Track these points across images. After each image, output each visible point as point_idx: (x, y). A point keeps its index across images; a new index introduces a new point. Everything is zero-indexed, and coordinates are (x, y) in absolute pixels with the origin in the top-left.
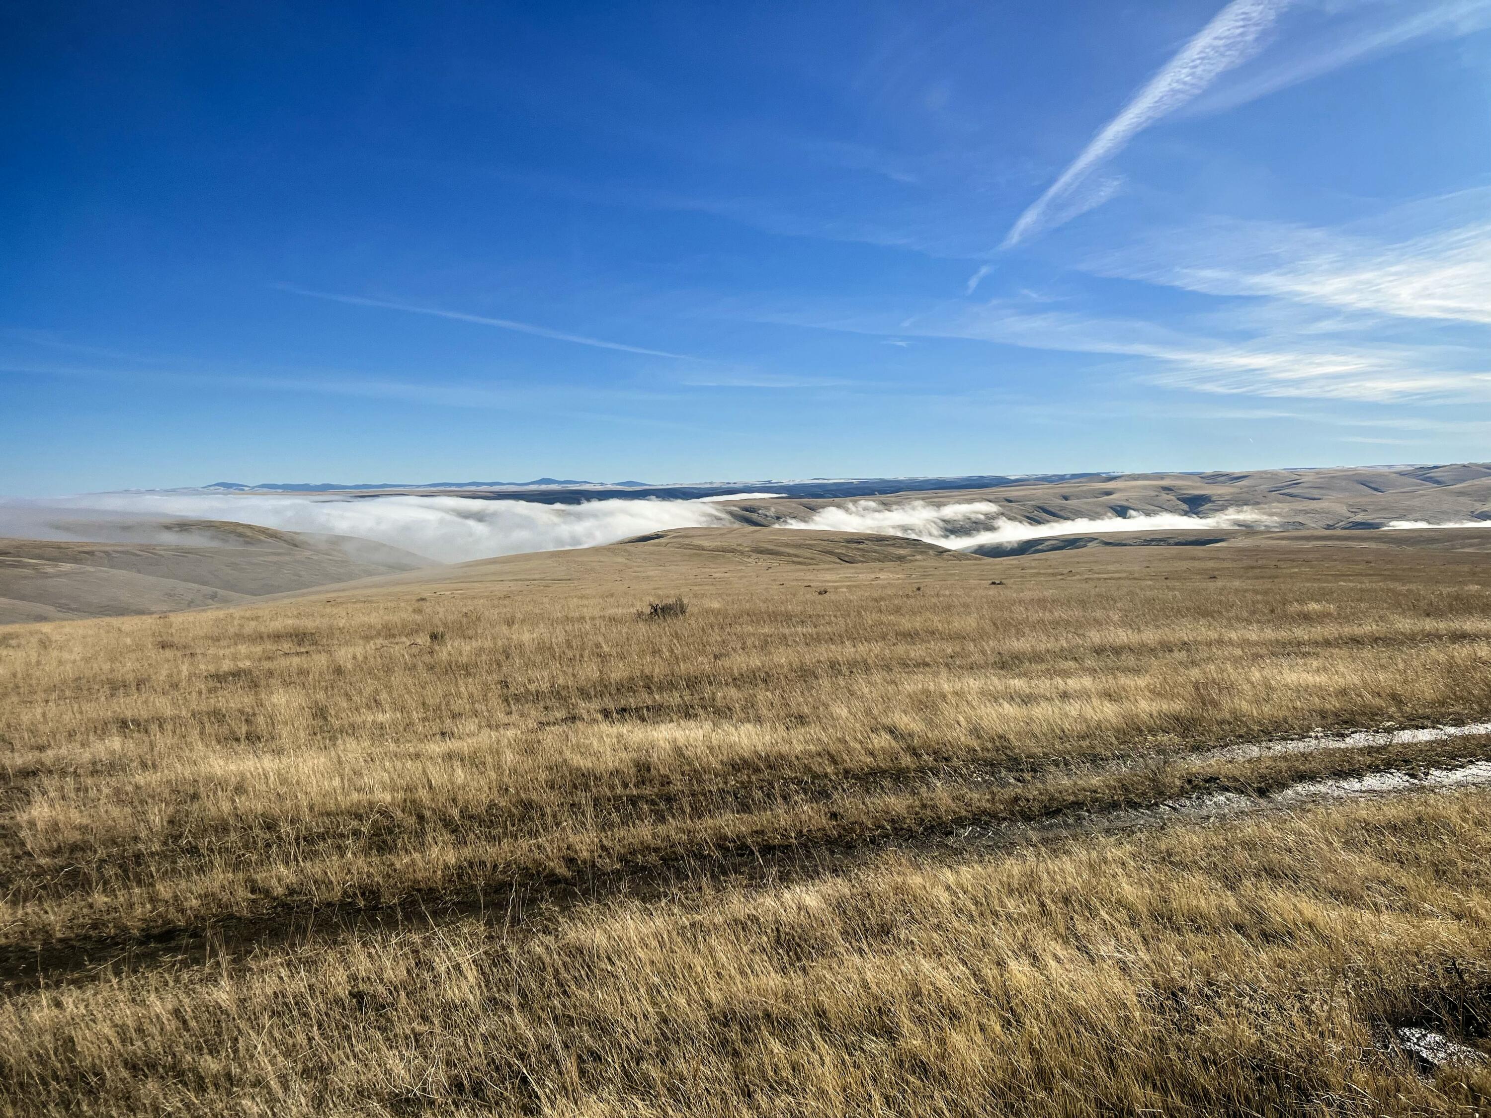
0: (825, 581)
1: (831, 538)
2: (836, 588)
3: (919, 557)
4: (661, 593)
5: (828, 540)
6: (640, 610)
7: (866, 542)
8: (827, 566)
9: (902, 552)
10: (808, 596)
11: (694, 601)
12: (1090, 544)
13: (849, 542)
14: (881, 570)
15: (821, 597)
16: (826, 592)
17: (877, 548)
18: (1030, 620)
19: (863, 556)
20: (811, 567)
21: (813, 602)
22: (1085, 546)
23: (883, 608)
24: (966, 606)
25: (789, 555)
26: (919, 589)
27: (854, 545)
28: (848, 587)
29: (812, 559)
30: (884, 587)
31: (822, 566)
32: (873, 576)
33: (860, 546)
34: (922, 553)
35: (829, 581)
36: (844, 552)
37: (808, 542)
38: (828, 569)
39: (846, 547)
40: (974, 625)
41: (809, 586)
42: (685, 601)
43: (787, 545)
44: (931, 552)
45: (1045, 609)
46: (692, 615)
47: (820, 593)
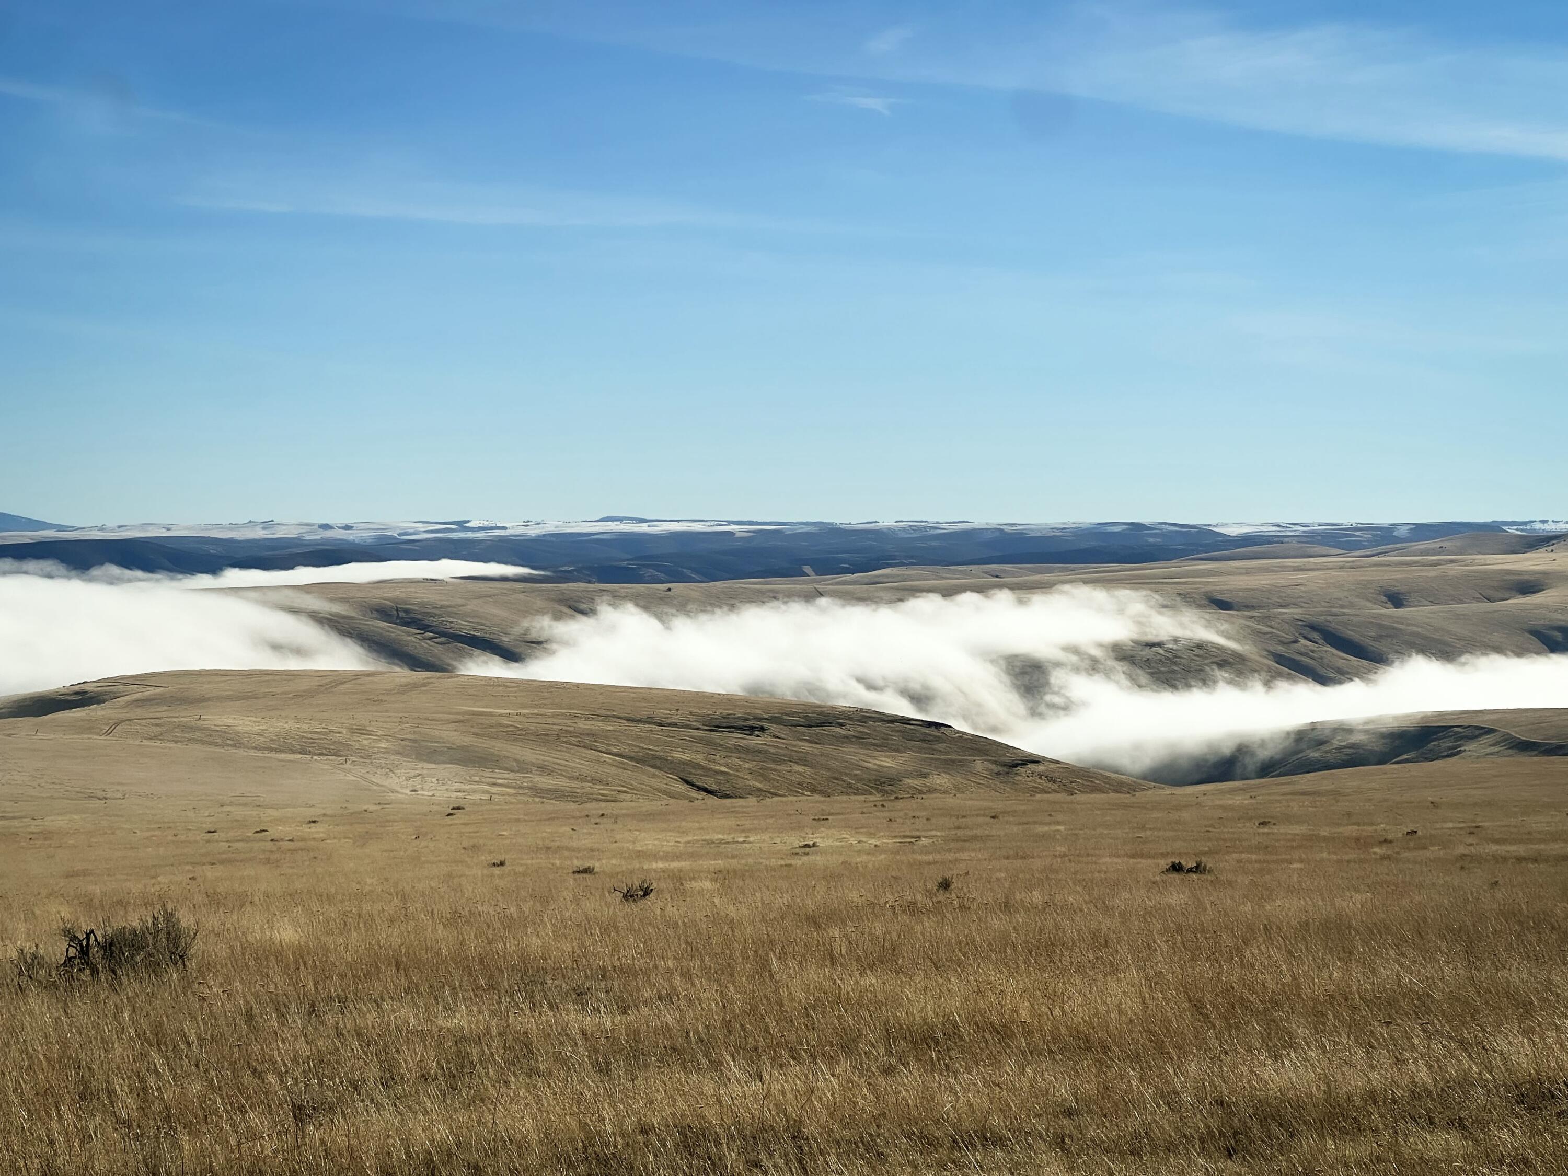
0: (640, 855)
1: (660, 713)
2: (678, 878)
3: (940, 780)
4: (97, 890)
5: (650, 720)
6: (29, 948)
7: (774, 728)
8: (645, 805)
9: (886, 762)
10: (589, 905)
11: (212, 921)
12: (1470, 747)
13: (716, 728)
14: (821, 820)
15: (633, 908)
16: (647, 892)
17: (805, 747)
18: (1306, 992)
19: (763, 775)
20: (593, 808)
21: (609, 927)
22: (1453, 753)
23: (841, 947)
24: (1100, 942)
25: (522, 767)
26: (945, 885)
27: (736, 739)
28: (718, 875)
29: (594, 781)
30: (831, 877)
31: (628, 804)
32: (794, 840)
33: (754, 741)
34: (949, 766)
35: (655, 856)
36: (700, 758)
37: (583, 725)
38: (650, 816)
39: (709, 743)
40: (1132, 1006)
41: (588, 871)
42: (186, 920)
43: (515, 735)
44: (979, 765)
45: (1347, 955)
46: (207, 967)
47: (629, 896)
